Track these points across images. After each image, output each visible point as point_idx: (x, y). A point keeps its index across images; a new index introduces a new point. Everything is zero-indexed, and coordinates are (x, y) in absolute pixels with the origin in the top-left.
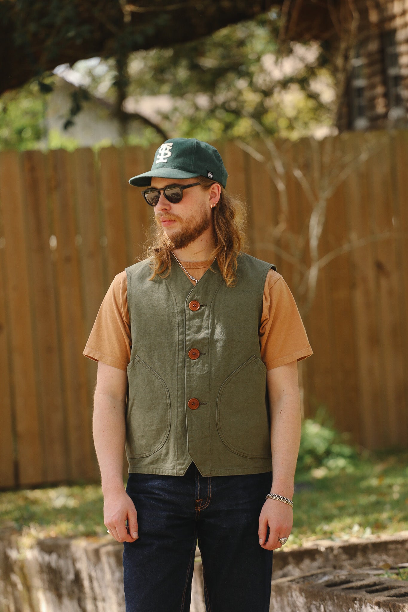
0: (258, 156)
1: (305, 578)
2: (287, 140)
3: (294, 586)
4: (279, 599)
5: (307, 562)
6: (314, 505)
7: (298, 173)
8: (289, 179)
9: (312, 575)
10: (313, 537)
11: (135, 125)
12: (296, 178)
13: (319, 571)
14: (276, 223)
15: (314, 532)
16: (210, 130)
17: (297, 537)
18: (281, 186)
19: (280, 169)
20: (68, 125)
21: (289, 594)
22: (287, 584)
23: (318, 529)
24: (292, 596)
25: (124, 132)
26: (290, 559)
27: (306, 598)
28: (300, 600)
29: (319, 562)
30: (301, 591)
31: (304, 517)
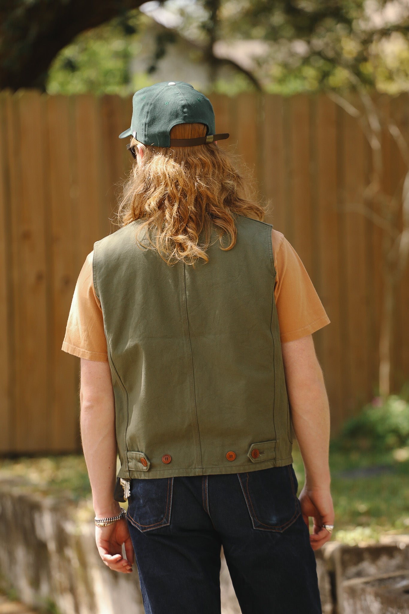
0: (351, 110)
1: (381, 581)
2: (385, 95)
3: (369, 589)
4: (351, 601)
5: (384, 560)
6: (394, 492)
7: (394, 131)
8: (385, 136)
9: (389, 578)
10: (392, 531)
11: (224, 70)
12: (391, 136)
13: (398, 573)
14: (368, 182)
15: (393, 525)
16: (304, 78)
17: (374, 531)
18: (375, 143)
19: (375, 123)
20: (152, 70)
21: (363, 597)
22: (361, 586)
23: (398, 522)
24: (365, 600)
25: (213, 77)
26: (366, 555)
27: (382, 603)
28: (375, 606)
29: (397, 560)
30: (377, 595)
31: (383, 506)
